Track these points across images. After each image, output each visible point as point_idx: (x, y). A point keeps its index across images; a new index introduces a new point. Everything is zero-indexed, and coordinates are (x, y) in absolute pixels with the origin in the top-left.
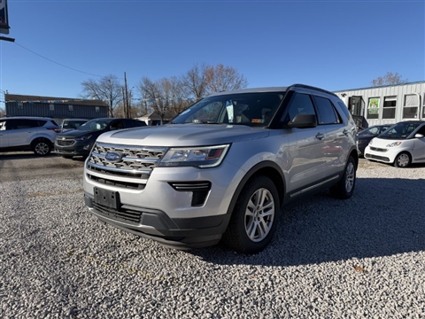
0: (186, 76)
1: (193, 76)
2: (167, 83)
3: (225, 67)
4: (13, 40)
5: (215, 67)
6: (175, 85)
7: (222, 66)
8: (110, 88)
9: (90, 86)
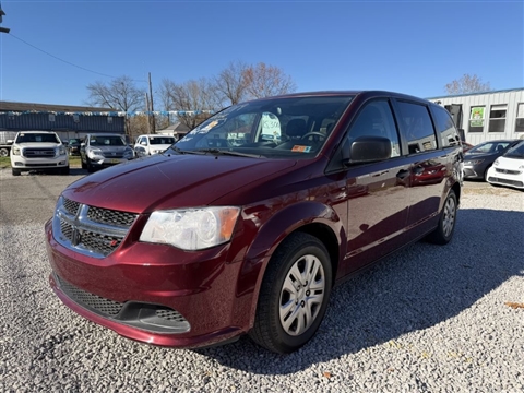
0: (218, 77)
1: (227, 77)
2: (195, 86)
3: (267, 67)
4: (7, 31)
5: (255, 66)
6: (206, 89)
7: (263, 65)
8: (124, 92)
9: (98, 90)
